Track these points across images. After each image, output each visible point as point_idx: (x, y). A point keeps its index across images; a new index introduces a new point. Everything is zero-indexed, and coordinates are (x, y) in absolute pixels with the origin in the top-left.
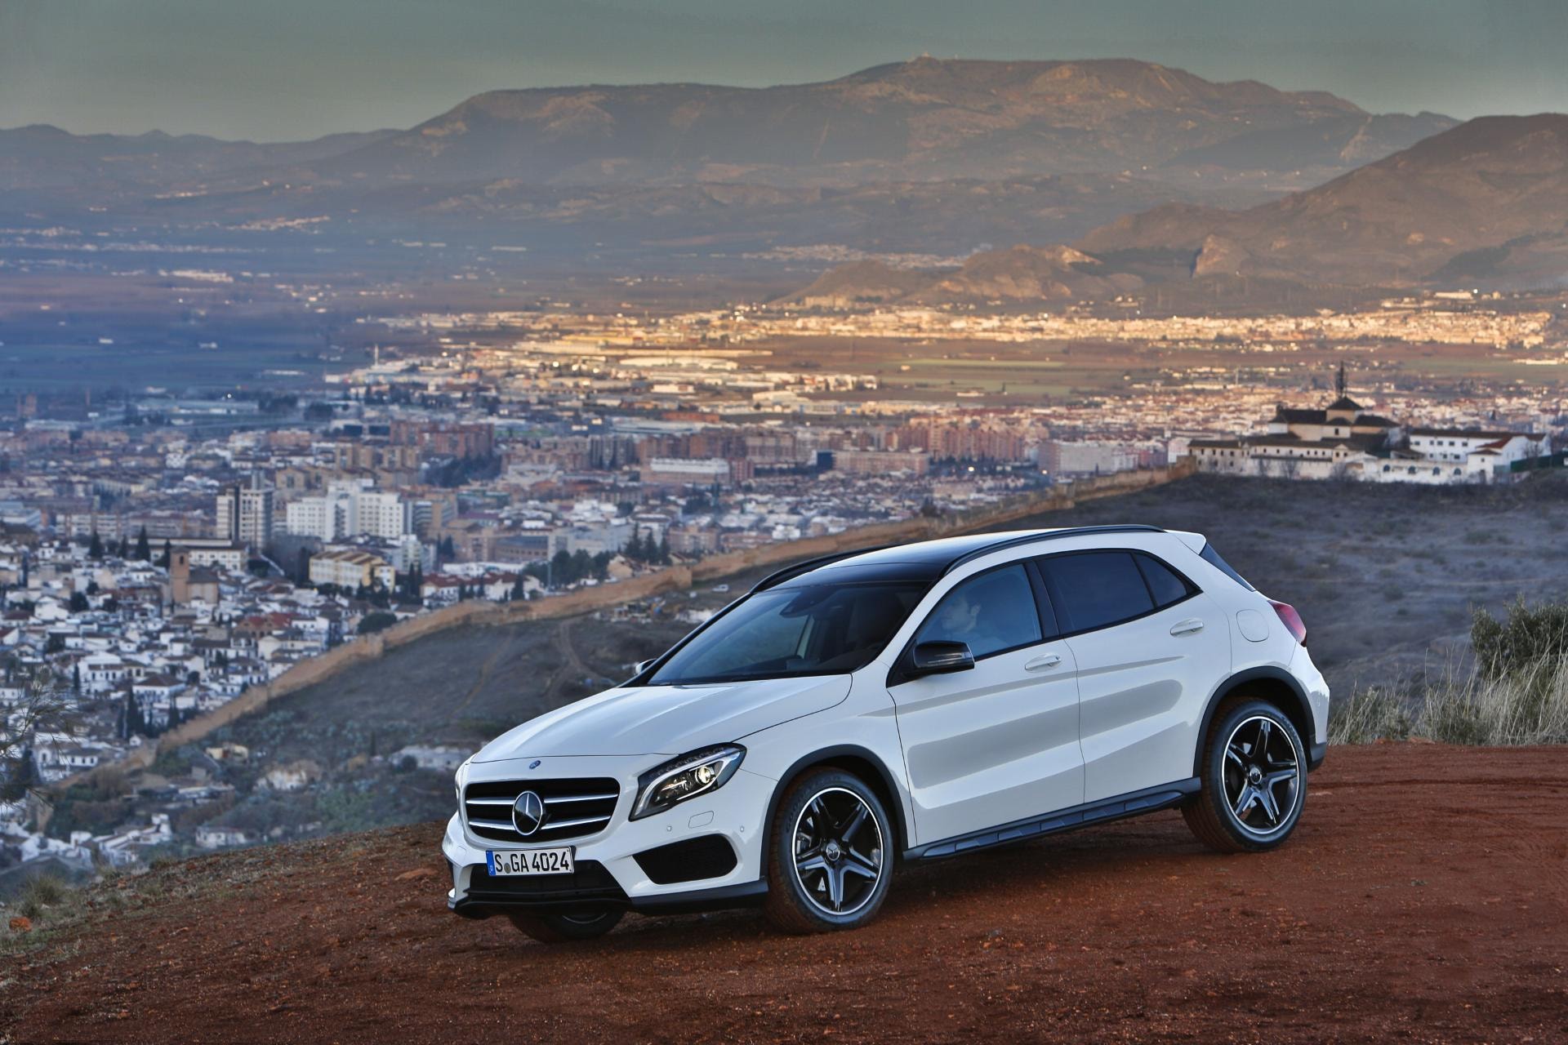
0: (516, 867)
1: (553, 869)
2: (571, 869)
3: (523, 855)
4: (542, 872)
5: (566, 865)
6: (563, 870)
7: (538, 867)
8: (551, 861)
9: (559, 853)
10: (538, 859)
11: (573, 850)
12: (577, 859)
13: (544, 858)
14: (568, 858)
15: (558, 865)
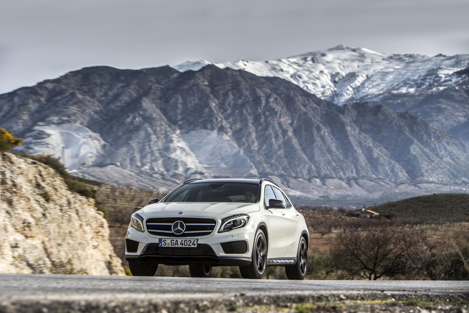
0: (173, 244)
1: (189, 245)
2: (196, 246)
3: (177, 241)
4: (184, 246)
5: (194, 245)
6: (193, 246)
7: (182, 245)
8: (188, 243)
9: (192, 241)
10: (183, 242)
11: (197, 240)
12: (198, 243)
13: (186, 242)
14: (195, 242)
15: (191, 244)
